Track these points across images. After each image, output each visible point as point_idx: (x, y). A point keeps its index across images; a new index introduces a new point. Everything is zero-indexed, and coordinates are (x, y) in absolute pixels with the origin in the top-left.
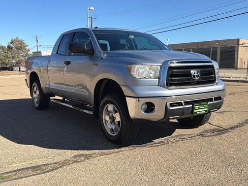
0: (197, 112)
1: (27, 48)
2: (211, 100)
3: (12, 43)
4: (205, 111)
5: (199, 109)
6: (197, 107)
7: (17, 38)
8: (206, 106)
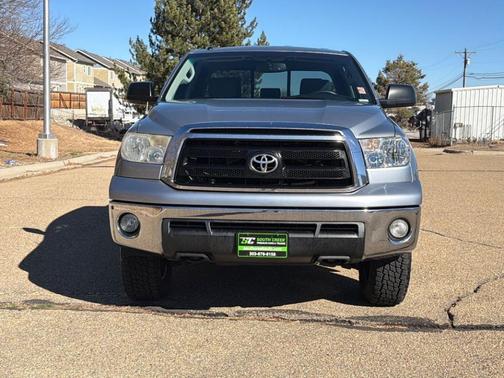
0: (248, 252)
1: (422, 82)
2: (311, 228)
3: (387, 70)
4: (278, 253)
5: (255, 244)
6: (249, 240)
7: (400, 58)
8: (282, 241)
